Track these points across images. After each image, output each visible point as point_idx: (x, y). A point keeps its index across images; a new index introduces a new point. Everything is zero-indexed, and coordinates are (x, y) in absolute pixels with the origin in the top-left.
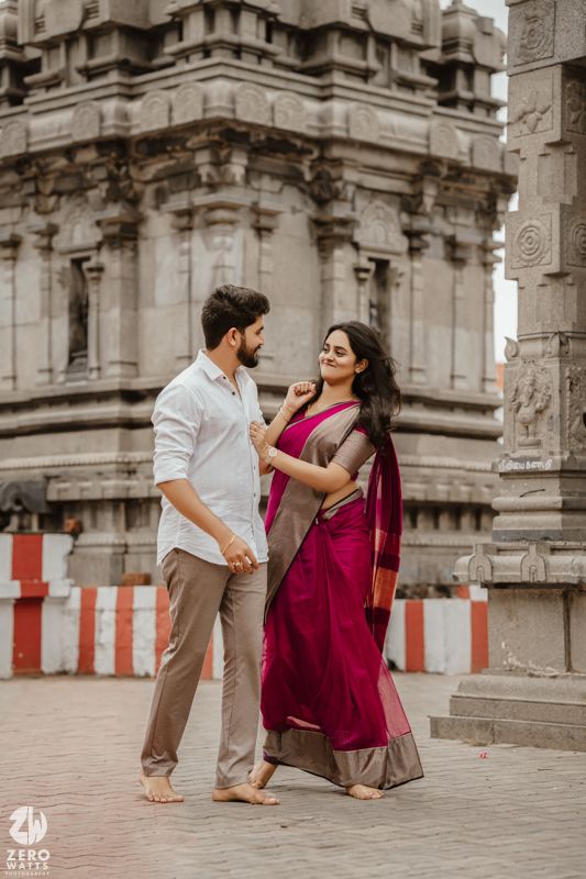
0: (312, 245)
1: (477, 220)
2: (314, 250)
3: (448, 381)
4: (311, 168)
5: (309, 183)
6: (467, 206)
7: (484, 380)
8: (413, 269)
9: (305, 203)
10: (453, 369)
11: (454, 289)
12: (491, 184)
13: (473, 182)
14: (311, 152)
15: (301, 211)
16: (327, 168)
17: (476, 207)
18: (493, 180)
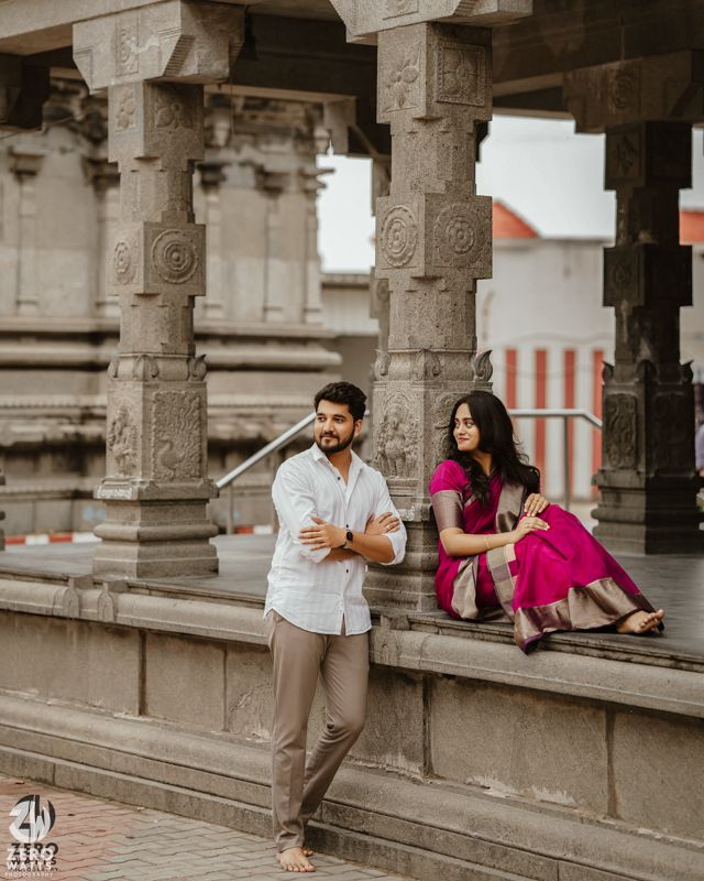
0: (86, 185)
1: (295, 146)
2: (90, 190)
3: (259, 313)
4: (83, 107)
5: (81, 123)
6: (282, 133)
7: (305, 311)
8: (208, 205)
9: (78, 142)
10: (265, 300)
11: (266, 219)
12: (306, 111)
13: (284, 110)
14: (77, 93)
15: (72, 150)
16: (96, 107)
17: (293, 133)
18: (308, 106)
